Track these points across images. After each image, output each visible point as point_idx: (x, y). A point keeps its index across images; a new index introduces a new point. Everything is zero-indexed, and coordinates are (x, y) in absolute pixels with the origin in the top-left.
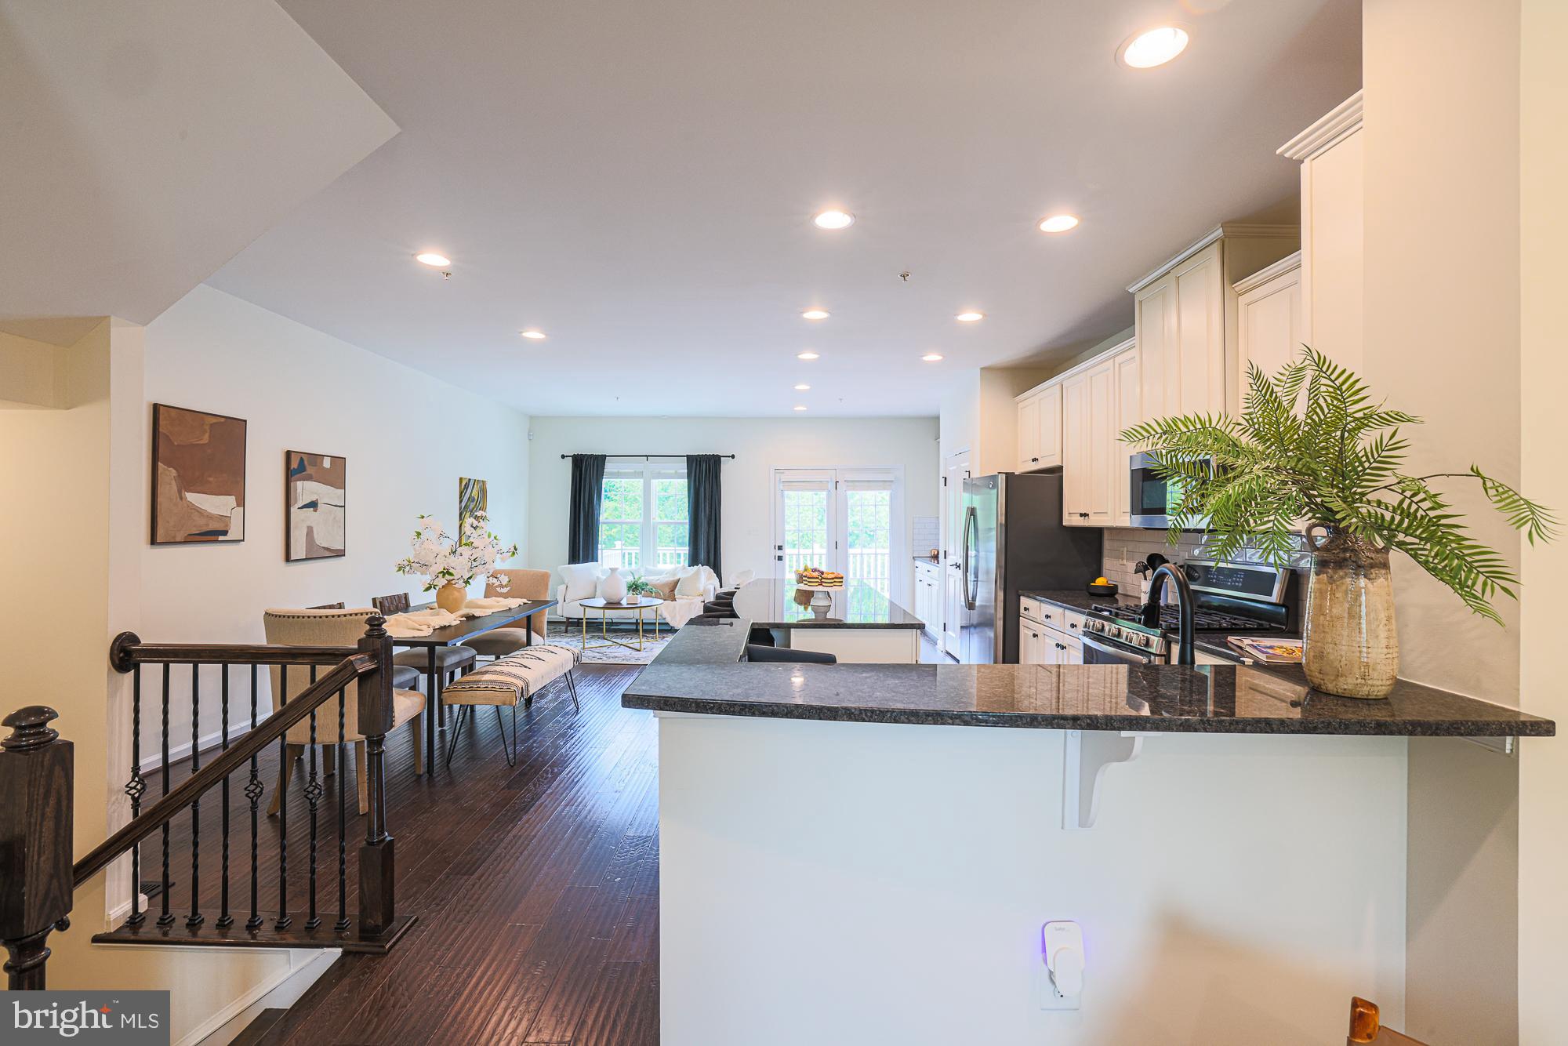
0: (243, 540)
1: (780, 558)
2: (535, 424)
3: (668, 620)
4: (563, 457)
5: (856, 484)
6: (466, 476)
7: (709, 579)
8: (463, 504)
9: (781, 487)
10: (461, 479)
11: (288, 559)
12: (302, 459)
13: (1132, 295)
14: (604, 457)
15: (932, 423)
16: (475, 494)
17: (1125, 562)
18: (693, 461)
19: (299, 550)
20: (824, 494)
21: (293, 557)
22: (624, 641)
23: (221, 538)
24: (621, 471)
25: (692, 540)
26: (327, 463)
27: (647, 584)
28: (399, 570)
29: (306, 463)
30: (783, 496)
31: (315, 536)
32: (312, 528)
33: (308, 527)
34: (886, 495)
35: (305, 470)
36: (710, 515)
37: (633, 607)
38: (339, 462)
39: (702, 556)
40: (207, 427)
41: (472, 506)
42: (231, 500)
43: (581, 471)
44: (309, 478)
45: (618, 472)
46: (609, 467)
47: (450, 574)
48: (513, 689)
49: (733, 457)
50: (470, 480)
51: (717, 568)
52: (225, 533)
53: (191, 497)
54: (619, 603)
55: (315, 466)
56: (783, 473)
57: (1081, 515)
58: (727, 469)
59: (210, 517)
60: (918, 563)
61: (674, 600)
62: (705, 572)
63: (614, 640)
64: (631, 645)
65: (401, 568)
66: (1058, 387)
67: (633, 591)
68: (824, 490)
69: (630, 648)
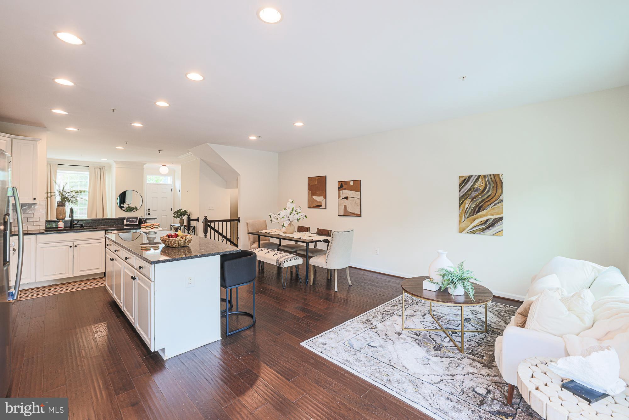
0: (326, 208)
12: (342, 183)
19: (341, 213)
21: (339, 214)
23: (320, 207)
26: (352, 183)
31: (347, 208)
32: (346, 205)
33: (344, 205)
35: (343, 187)
40: (316, 180)
41: (474, 194)
42: (322, 197)
44: (345, 189)
52: (321, 206)
53: (314, 197)
55: (347, 185)
59: (318, 202)
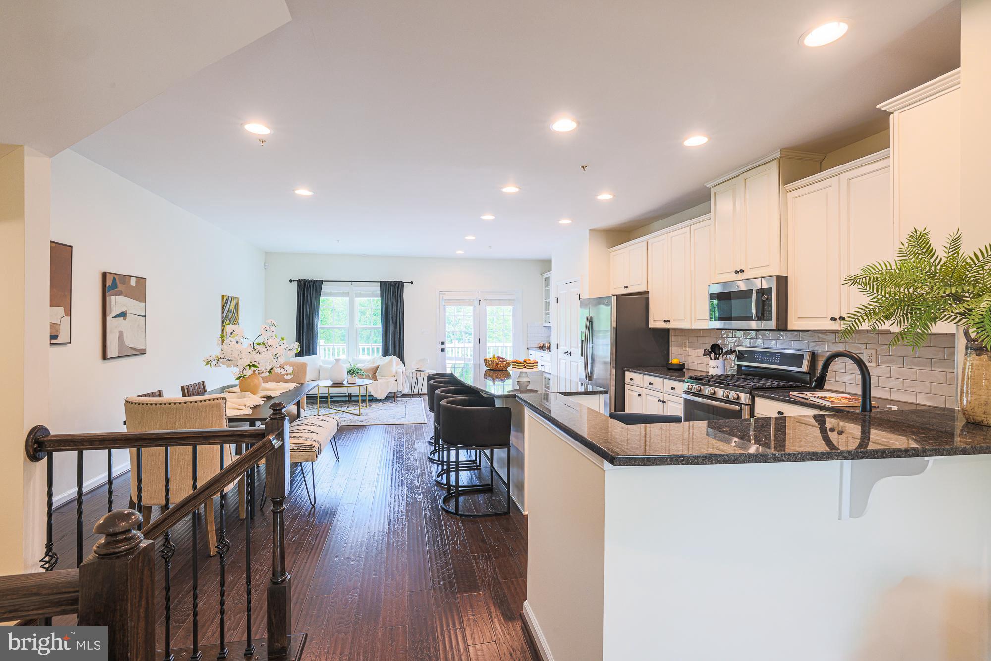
0: (70, 343)
1: (443, 350)
2: (269, 258)
3: (373, 394)
4: (291, 281)
5: (491, 302)
6: (227, 294)
7: (397, 365)
8: (225, 315)
9: (444, 304)
10: (223, 296)
11: (104, 357)
12: (115, 279)
13: (709, 189)
14: (322, 281)
15: (546, 264)
16: (232, 307)
17: (687, 349)
18: (384, 285)
19: (112, 351)
20: (471, 308)
21: (109, 355)
22: (343, 409)
23: (54, 341)
24: (332, 291)
25: (384, 338)
26: (133, 282)
27: (361, 370)
28: (207, 364)
29: (118, 281)
30: (445, 309)
31: (125, 339)
32: (122, 332)
33: (120, 332)
34: (511, 307)
35: (116, 287)
36: (396, 322)
37: (352, 385)
38: (142, 281)
39: (391, 350)
41: (230, 316)
42: (61, 311)
43: (304, 291)
44: (120, 294)
45: (331, 293)
46: (325, 288)
47: (254, 366)
48: (314, 449)
49: (412, 283)
50: (229, 297)
51: (401, 357)
52: (57, 337)
54: (342, 383)
55: (125, 284)
56: (445, 294)
57: (665, 321)
58: (407, 291)
60: (531, 352)
61: (376, 379)
62: (395, 359)
63: (336, 409)
64: (350, 412)
65: (208, 362)
66: (645, 243)
67: (352, 374)
68: (471, 305)
69: (351, 414)
